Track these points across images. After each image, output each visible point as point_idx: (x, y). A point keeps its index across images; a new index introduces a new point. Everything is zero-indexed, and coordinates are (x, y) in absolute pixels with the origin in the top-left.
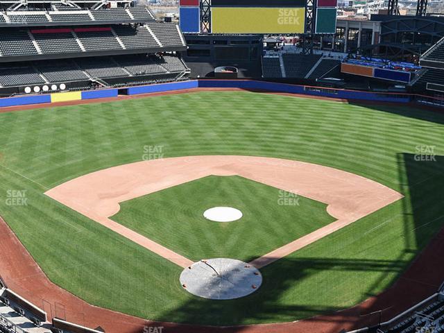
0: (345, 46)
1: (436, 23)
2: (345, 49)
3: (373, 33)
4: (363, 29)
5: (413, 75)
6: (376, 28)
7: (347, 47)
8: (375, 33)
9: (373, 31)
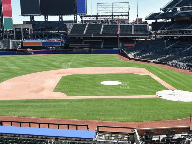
0: (15, 37)
1: (59, 23)
2: (15, 38)
3: (29, 29)
4: (23, 28)
5: (62, 42)
6: (30, 27)
7: (16, 37)
8: (30, 29)
9: (29, 28)
